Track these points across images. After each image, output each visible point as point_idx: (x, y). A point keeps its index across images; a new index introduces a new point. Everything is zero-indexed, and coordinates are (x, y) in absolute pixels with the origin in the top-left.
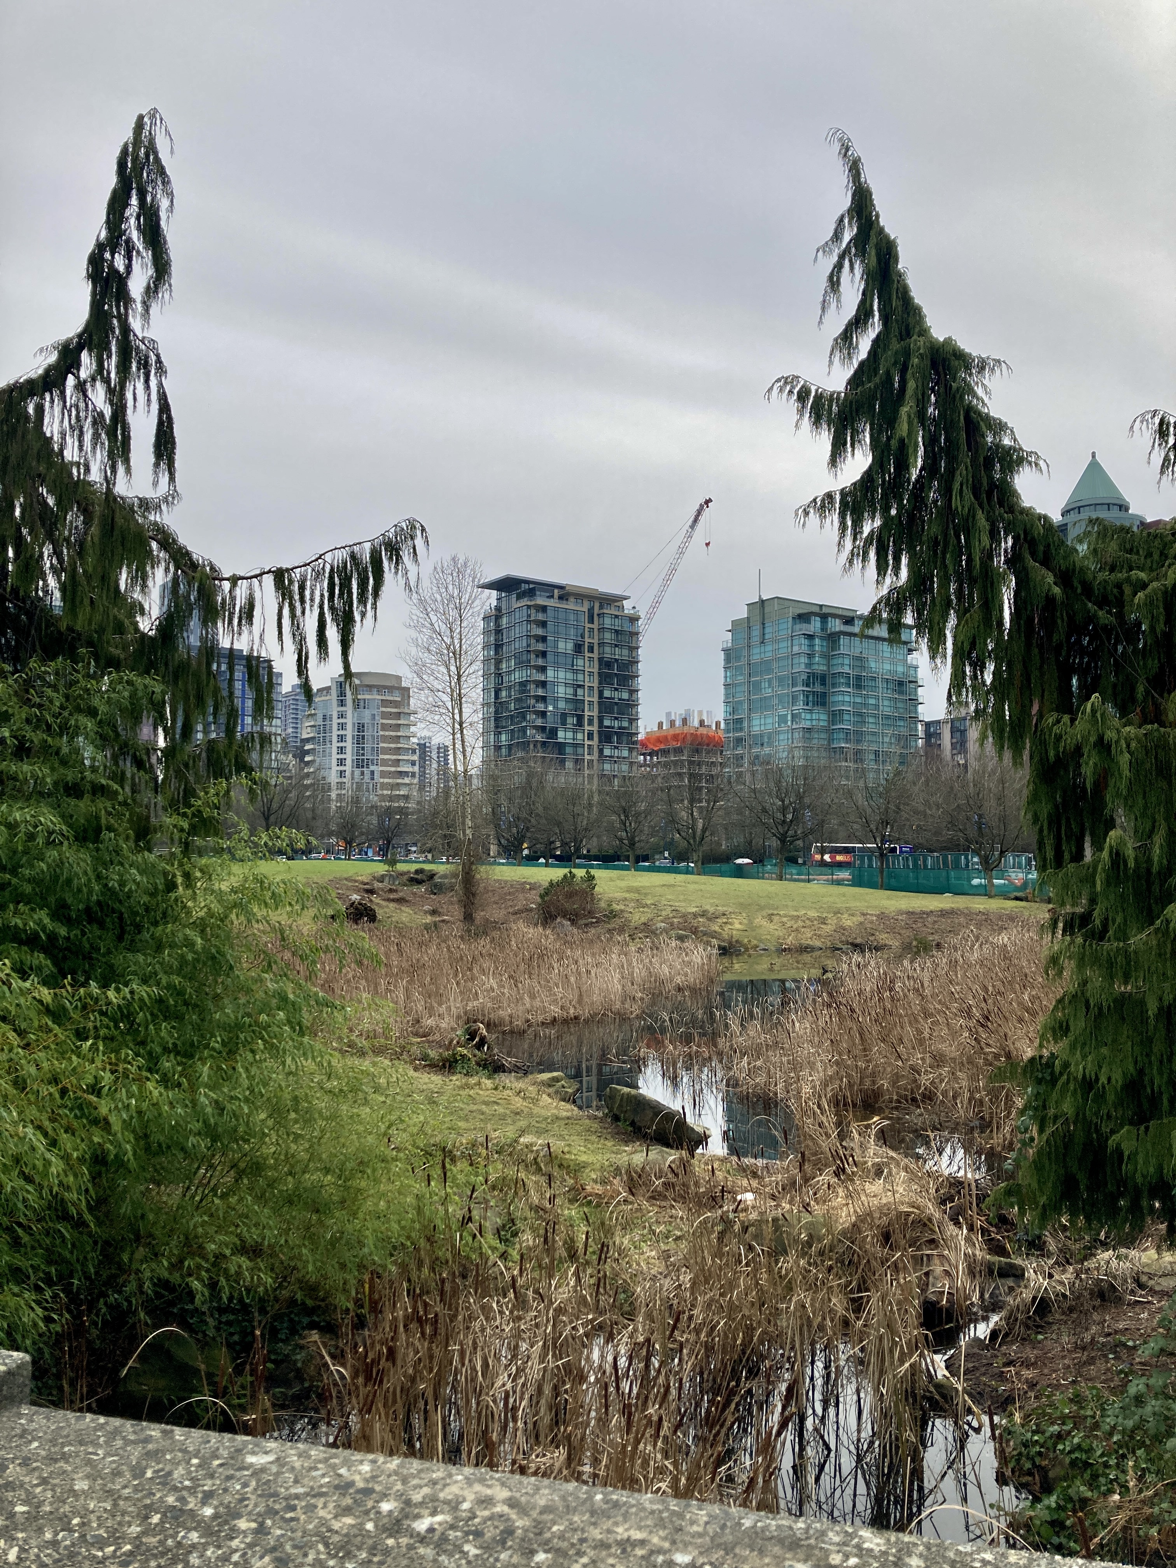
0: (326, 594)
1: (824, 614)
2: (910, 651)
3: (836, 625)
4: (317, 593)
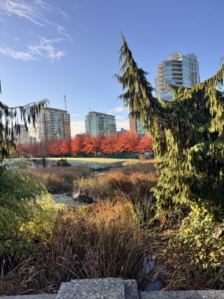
0: (30, 112)
1: (101, 114)
2: (115, 120)
3: (103, 116)
4: (28, 111)
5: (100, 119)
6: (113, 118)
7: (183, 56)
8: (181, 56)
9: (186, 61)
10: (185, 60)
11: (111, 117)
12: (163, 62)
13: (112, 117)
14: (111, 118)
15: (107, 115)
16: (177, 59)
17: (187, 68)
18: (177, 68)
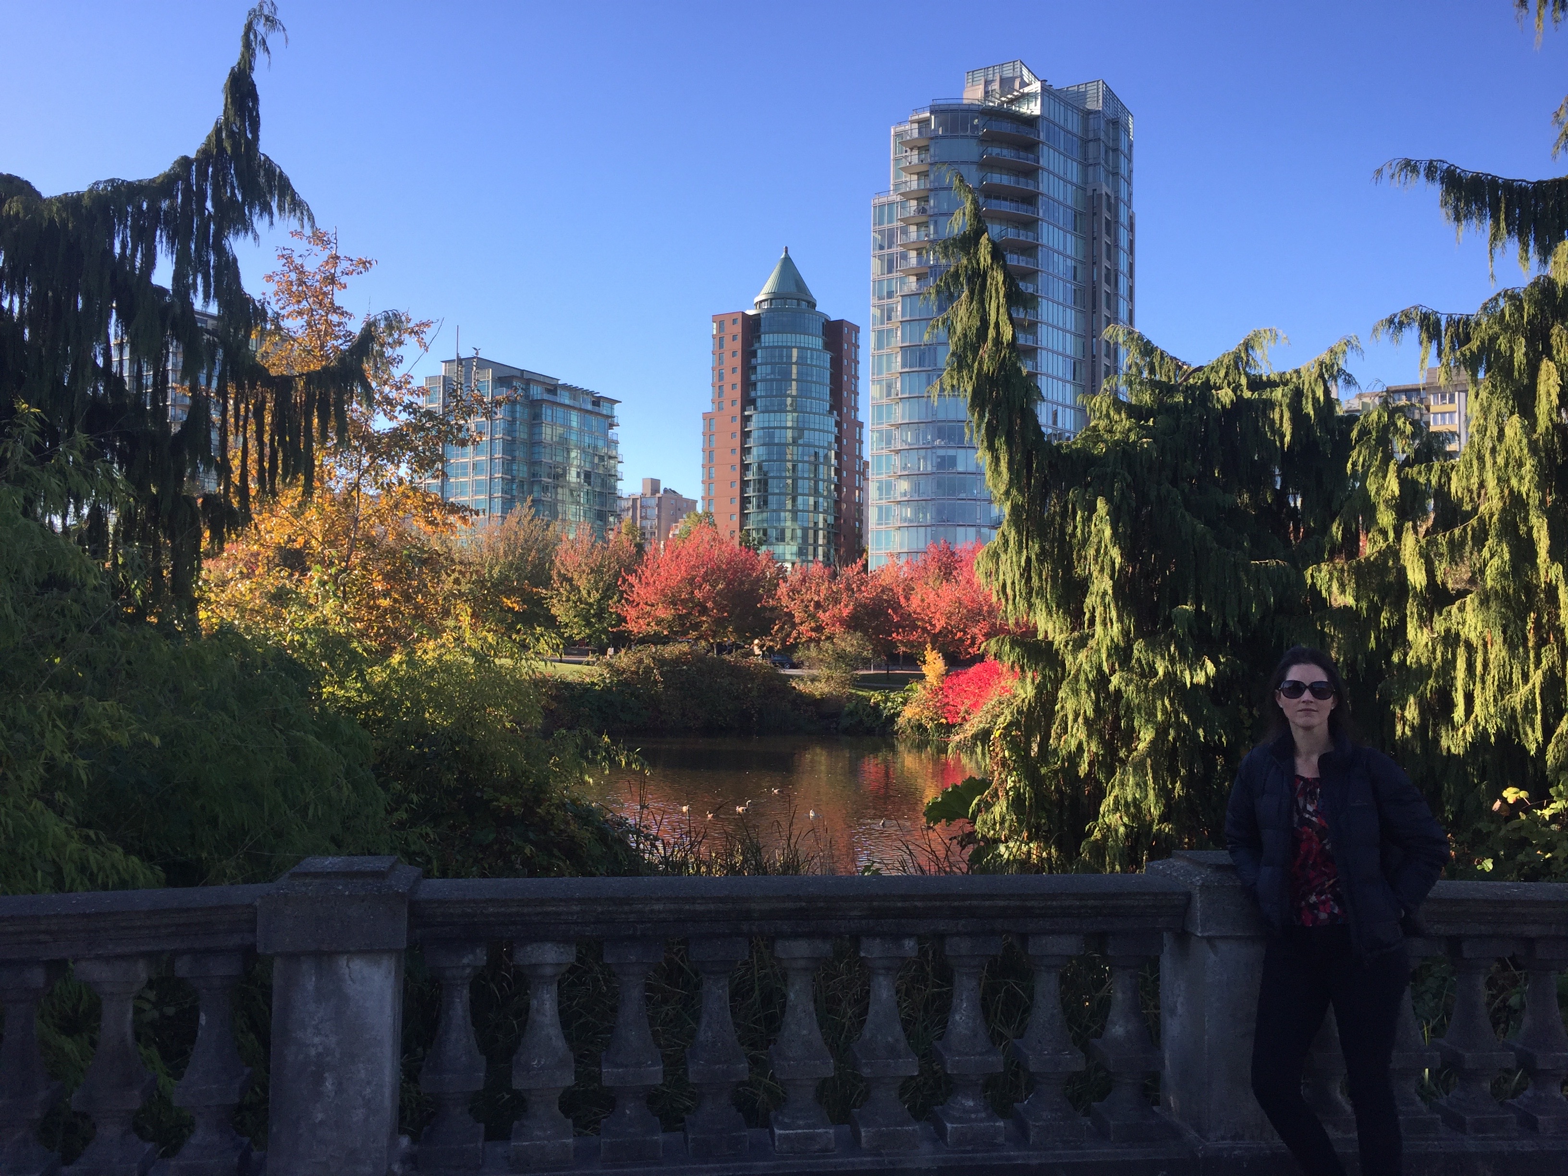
1: (526, 379)
2: (611, 426)
3: (537, 392)
5: (518, 408)
6: (604, 409)
7: (1047, 91)
8: (1036, 87)
9: (1066, 120)
10: (1059, 114)
11: (589, 399)
12: (932, 113)
13: (597, 401)
14: (589, 407)
15: (565, 387)
16: (1011, 102)
17: (1065, 162)
18: (1007, 154)
